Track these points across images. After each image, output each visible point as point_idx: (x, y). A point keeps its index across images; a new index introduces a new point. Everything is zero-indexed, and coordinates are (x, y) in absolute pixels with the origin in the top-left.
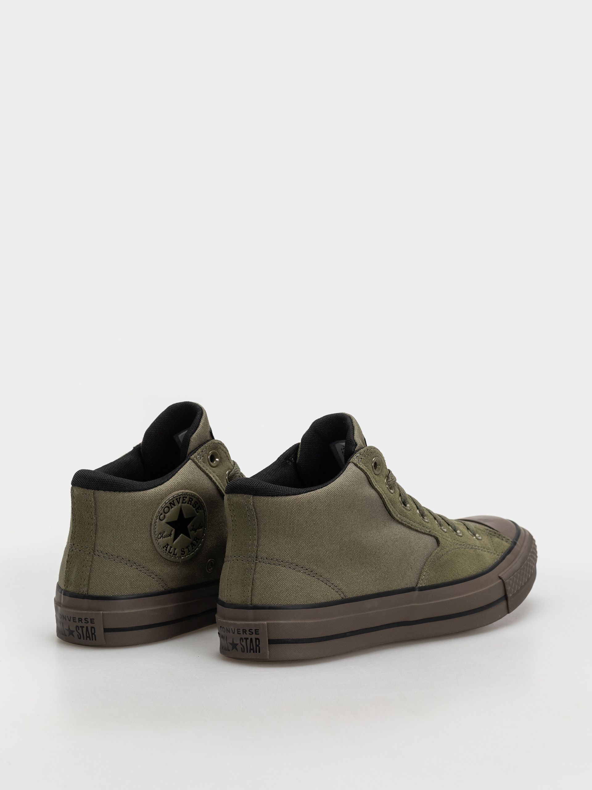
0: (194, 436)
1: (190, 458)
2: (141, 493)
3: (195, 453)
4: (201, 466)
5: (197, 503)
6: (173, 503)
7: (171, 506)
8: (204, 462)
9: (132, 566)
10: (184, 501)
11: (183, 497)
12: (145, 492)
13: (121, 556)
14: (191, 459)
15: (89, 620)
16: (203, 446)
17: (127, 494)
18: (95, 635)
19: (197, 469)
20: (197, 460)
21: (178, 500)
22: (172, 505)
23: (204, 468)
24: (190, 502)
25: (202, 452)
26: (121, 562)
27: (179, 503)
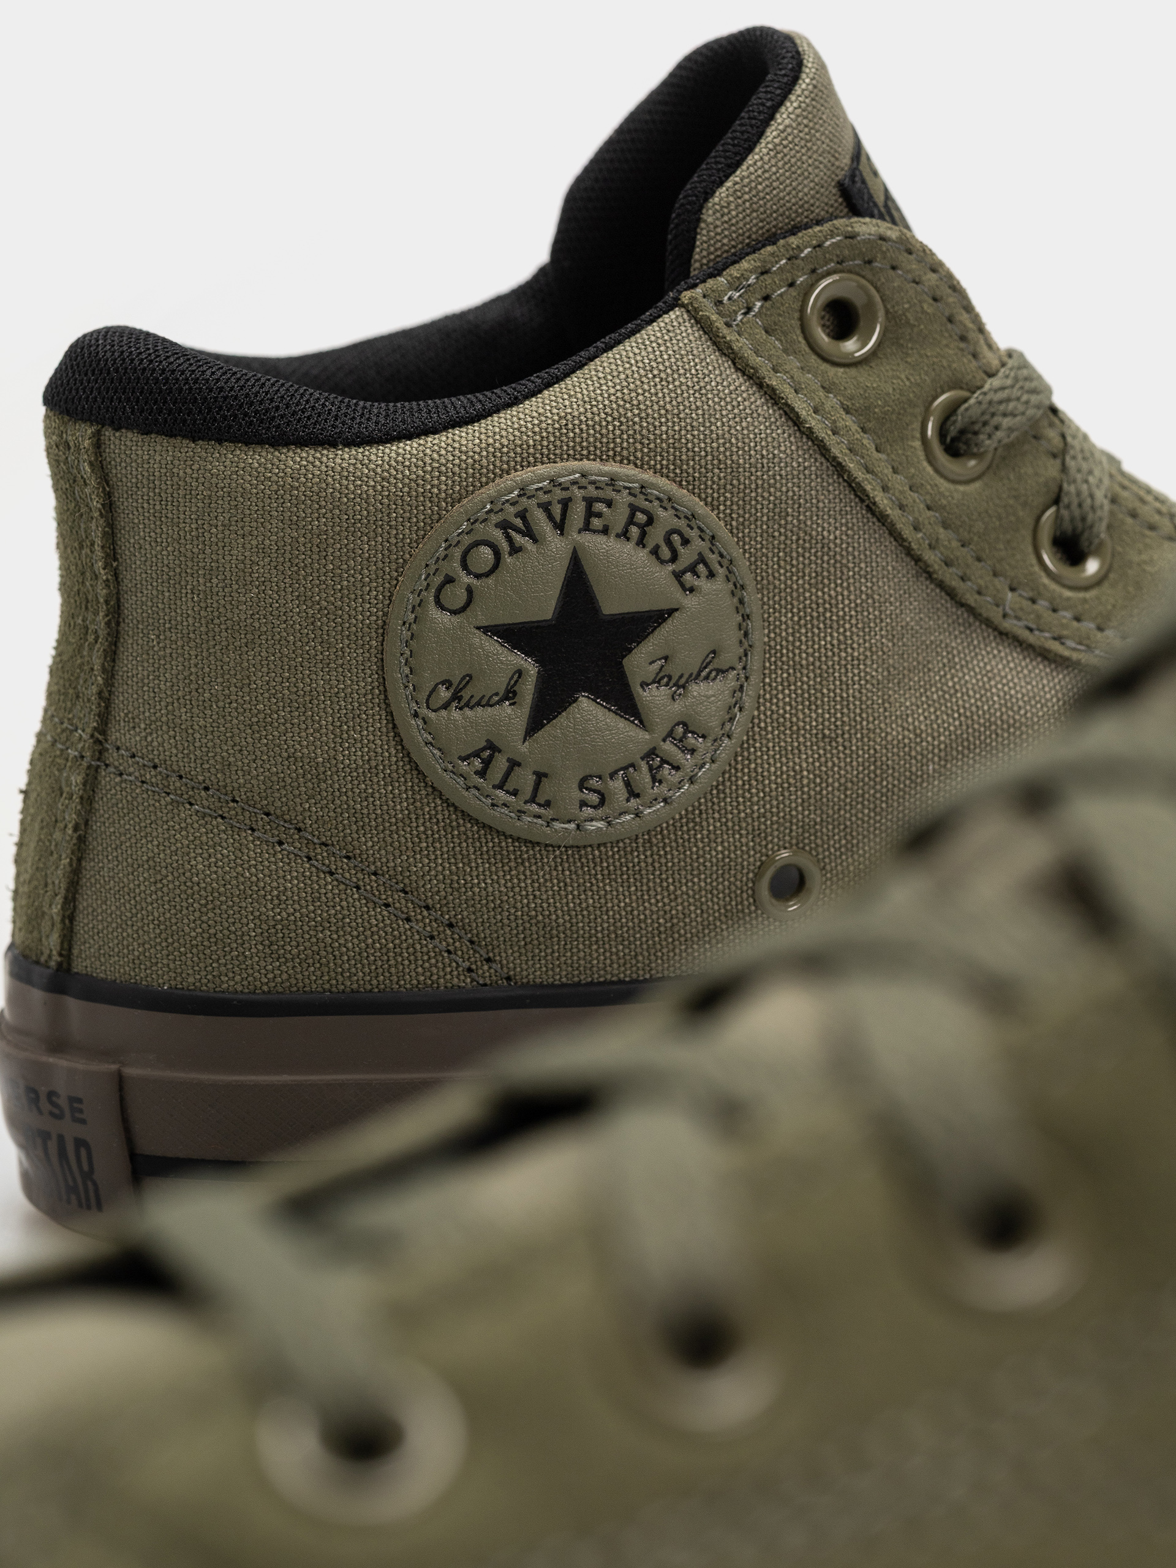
0: (722, 193)
1: (677, 299)
2: (344, 457)
3: (719, 274)
4: (741, 344)
5: (686, 542)
6: (518, 522)
7: (509, 539)
8: (767, 332)
9: (280, 843)
10: (596, 523)
11: (589, 502)
12: (359, 452)
13: (225, 787)
14: (683, 306)
15: (63, 1102)
16: (774, 243)
17: (256, 458)
18: (95, 1184)
19: (713, 357)
20: (720, 313)
21: (557, 510)
22: (513, 533)
23: (756, 360)
24: (634, 531)
25: (764, 272)
26: (223, 818)
27: (560, 527)
